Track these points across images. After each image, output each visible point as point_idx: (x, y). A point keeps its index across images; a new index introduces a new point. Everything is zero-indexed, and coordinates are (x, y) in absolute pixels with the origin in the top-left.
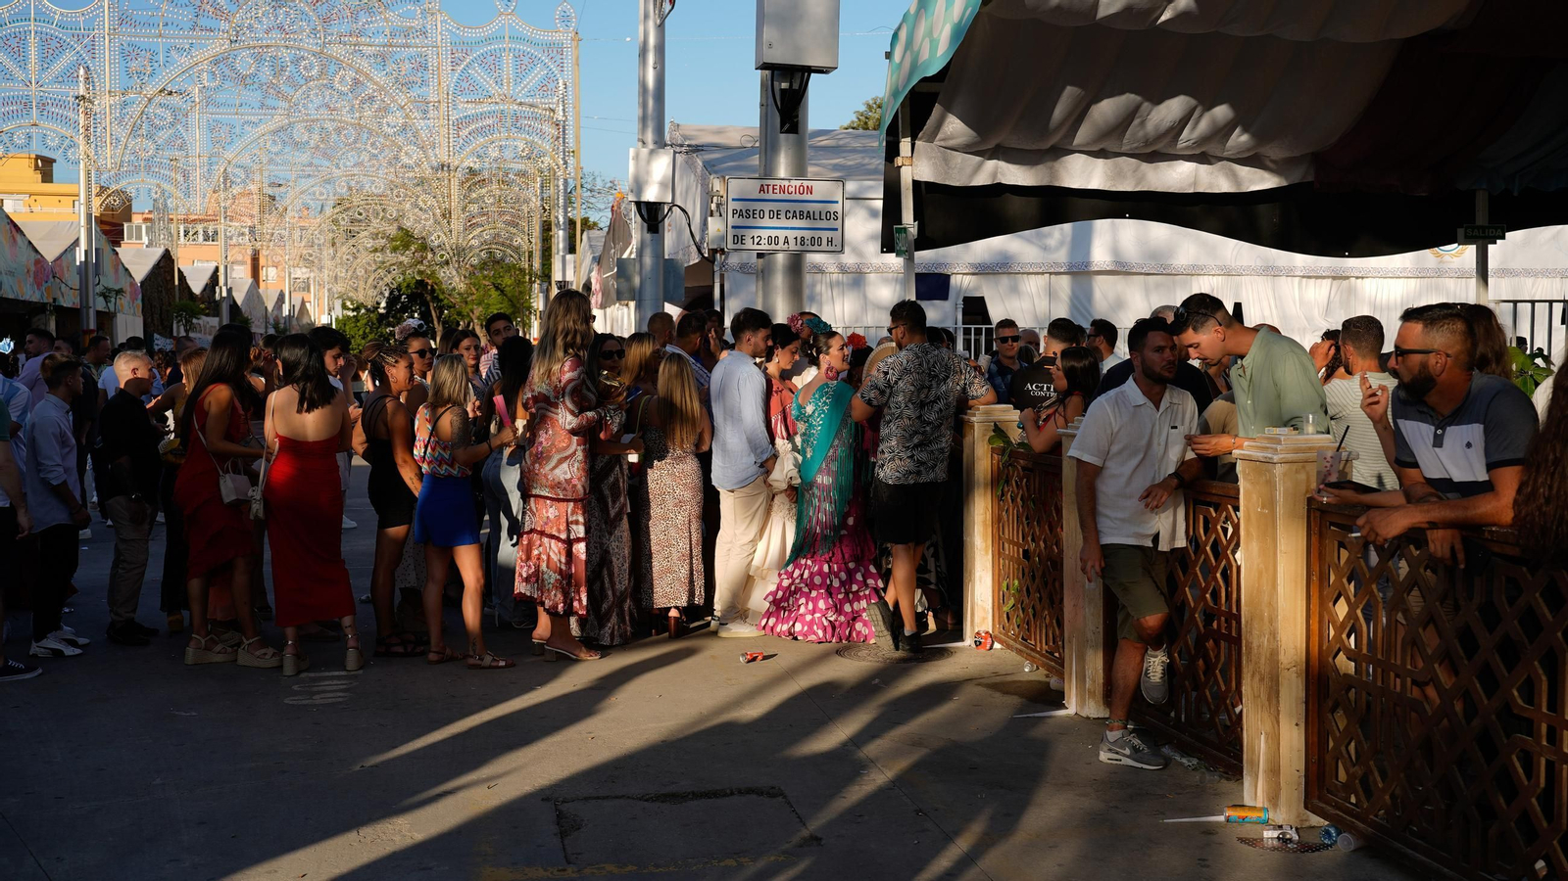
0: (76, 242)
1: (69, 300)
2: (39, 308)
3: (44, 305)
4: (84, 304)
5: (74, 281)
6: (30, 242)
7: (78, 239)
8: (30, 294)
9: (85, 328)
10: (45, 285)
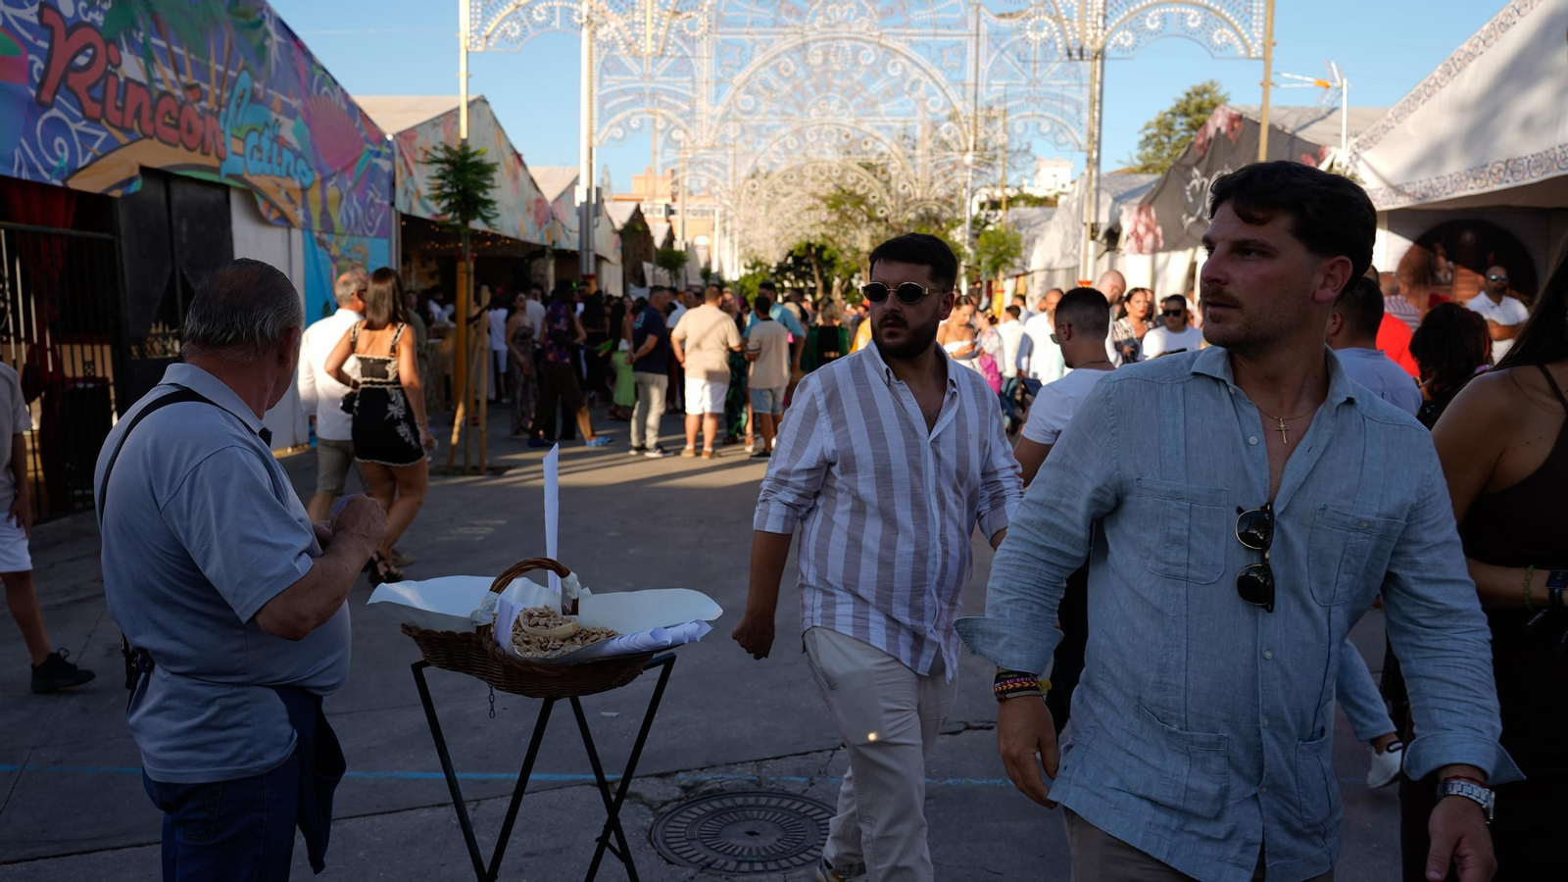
0: (575, 182)
1: (571, 243)
2: (539, 251)
3: (543, 248)
4: (585, 246)
5: (573, 223)
6: (532, 179)
7: (577, 178)
8: (532, 235)
9: (585, 272)
10: (545, 227)
